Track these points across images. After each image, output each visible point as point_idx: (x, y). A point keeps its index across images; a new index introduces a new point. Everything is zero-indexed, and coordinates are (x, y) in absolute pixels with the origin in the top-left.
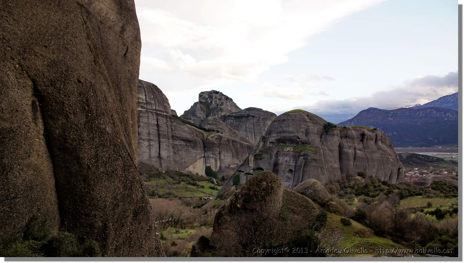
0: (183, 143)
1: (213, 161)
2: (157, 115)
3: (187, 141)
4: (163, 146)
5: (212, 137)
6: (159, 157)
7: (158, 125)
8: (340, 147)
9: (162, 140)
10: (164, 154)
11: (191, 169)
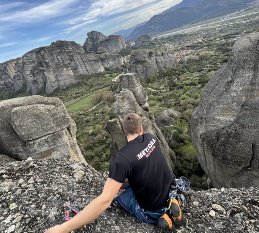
0: (93, 62)
1: (106, 65)
2: (80, 54)
3: (94, 61)
4: (87, 65)
5: (102, 56)
6: (87, 70)
7: (81, 58)
8: (156, 60)
9: (85, 63)
10: (88, 68)
11: (99, 70)
